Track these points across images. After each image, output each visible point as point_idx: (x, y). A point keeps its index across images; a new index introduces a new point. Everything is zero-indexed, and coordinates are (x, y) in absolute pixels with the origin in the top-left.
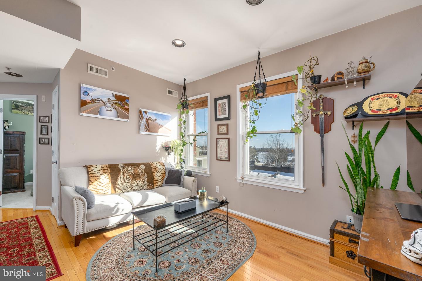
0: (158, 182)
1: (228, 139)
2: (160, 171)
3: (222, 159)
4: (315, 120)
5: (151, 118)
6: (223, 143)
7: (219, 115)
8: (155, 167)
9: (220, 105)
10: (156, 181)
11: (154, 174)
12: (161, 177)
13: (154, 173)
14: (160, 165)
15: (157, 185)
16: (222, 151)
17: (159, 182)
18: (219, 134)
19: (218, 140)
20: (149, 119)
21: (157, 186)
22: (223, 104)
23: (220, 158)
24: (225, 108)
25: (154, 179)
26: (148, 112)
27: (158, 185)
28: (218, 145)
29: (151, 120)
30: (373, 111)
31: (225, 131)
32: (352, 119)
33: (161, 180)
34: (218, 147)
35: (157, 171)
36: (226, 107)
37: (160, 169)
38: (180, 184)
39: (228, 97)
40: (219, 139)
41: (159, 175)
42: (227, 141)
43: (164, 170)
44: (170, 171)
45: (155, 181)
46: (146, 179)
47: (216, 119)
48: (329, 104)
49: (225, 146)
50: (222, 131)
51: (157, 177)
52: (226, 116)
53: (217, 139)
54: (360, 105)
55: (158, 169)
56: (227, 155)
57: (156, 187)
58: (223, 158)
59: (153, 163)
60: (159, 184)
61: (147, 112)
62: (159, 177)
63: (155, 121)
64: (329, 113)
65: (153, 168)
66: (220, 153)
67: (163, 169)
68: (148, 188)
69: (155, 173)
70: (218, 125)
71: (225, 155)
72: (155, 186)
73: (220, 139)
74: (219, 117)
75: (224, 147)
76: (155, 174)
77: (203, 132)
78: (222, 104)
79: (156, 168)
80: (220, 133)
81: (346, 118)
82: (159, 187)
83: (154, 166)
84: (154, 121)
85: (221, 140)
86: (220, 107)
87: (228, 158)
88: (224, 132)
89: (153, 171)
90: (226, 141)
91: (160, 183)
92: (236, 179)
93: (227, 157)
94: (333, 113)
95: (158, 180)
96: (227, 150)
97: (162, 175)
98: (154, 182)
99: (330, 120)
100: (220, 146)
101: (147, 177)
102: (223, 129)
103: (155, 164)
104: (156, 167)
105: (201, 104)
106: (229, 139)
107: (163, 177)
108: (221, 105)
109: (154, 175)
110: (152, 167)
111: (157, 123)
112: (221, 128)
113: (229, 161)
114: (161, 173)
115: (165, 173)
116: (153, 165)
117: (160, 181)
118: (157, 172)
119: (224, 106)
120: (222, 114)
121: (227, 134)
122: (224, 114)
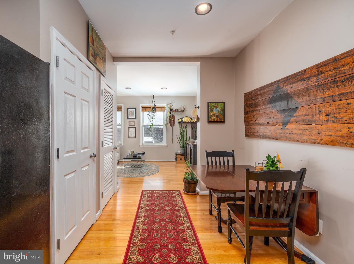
4: (170, 122)
16: (132, 133)
19: (129, 128)
23: (130, 137)
28: (129, 131)
30: (185, 121)
32: (180, 123)
39: (135, 109)
42: (135, 129)
47: (128, 118)
48: (174, 117)
49: (133, 131)
52: (134, 117)
54: (182, 119)
56: (135, 135)
58: (132, 137)
64: (174, 120)
66: (130, 134)
70: (129, 121)
71: (133, 135)
74: (129, 117)
78: (132, 111)
80: (130, 125)
81: (179, 122)
85: (131, 128)
86: (130, 112)
92: (140, 145)
94: (175, 120)
96: (134, 133)
99: (174, 122)
100: (130, 131)
102: (132, 123)
106: (135, 128)
113: (135, 138)
119: (133, 112)
120: (132, 116)
121: (134, 125)
122: (133, 116)
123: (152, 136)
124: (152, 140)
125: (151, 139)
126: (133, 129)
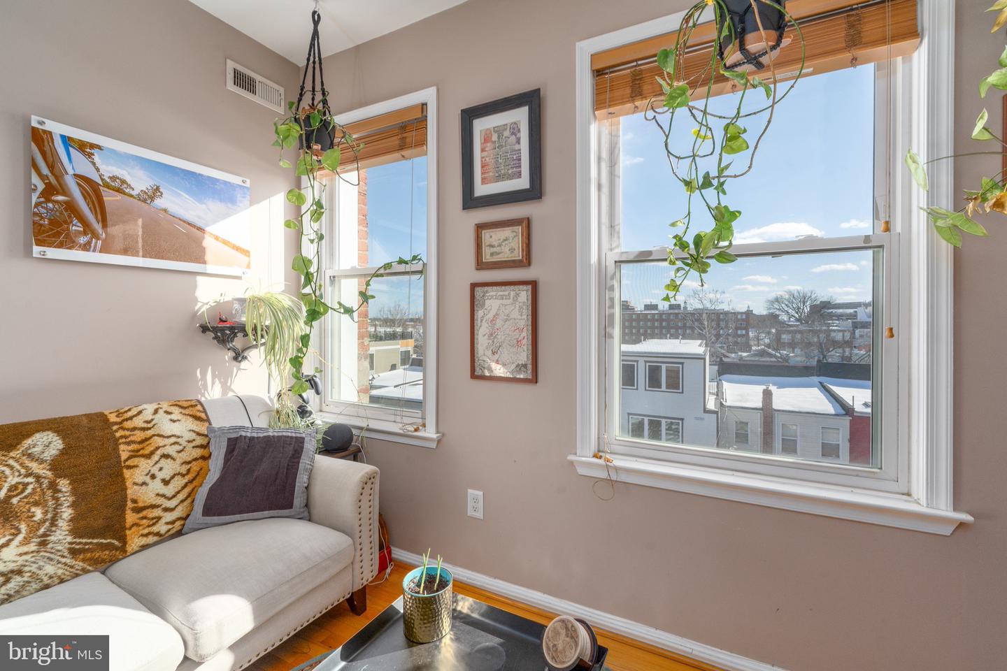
0: (157, 512)
1: (530, 287)
2: (171, 450)
3: (498, 375)
5: (123, 182)
6: (505, 302)
7: (483, 183)
8: (139, 436)
9: (486, 140)
10: (144, 513)
11: (127, 473)
12: (178, 483)
13: (129, 467)
14: (174, 417)
15: (149, 534)
16: (501, 337)
17: (166, 510)
18: (481, 265)
19: (479, 291)
20: (107, 186)
21: (151, 539)
22: (507, 133)
23: (489, 370)
24: (517, 147)
25: (130, 505)
26: (99, 147)
27: (155, 529)
28: (479, 314)
29: (119, 190)
31: (512, 250)
33: (181, 496)
34: (478, 323)
35: (152, 453)
36: (518, 142)
37: (173, 440)
38: (290, 506)
39: (532, 100)
40: (486, 289)
41: (166, 474)
42: (524, 295)
43: (199, 441)
44: (233, 444)
45: (138, 510)
46: (67, 513)
47: (471, 201)
49: (515, 314)
50: (497, 250)
51: (157, 486)
52: (523, 183)
53: (474, 286)
55: (160, 441)
56: (523, 356)
57: (144, 547)
58: (506, 370)
59: (134, 412)
60: (163, 521)
61: (93, 146)
62: (166, 482)
63: (152, 199)
65: (128, 443)
66: (488, 349)
67: (193, 436)
68: (81, 564)
69: (137, 471)
70: (480, 227)
71: (513, 357)
72: (134, 542)
73: (489, 289)
74: (481, 190)
75: (506, 320)
76: (133, 476)
77: (401, 262)
78: (499, 130)
79: (147, 439)
80: (487, 257)
82: (163, 538)
83: (134, 429)
84: (145, 201)
85: (492, 291)
86: (489, 145)
87: (530, 367)
88: (506, 255)
89: (124, 456)
90: (517, 295)
91: (169, 517)
92: (572, 463)
93: (525, 366)
95: (160, 501)
96: (526, 335)
97: (184, 469)
98: (130, 517)
100: (490, 316)
101: (74, 505)
102: (507, 243)
103: (148, 415)
104: (149, 433)
105: (395, 141)
106: (534, 285)
107: (191, 482)
108: (495, 137)
109: (129, 484)
110: (118, 435)
111: (165, 210)
112: (490, 237)
113: (534, 379)
114: (179, 461)
115: (205, 458)
116: (128, 424)
117: (171, 504)
118: (156, 457)
119: (513, 139)
120: (500, 178)
121: (522, 263)
122: (511, 177)
123: (701, 337)
124: (701, 350)
125: (700, 345)
126: (512, 294)
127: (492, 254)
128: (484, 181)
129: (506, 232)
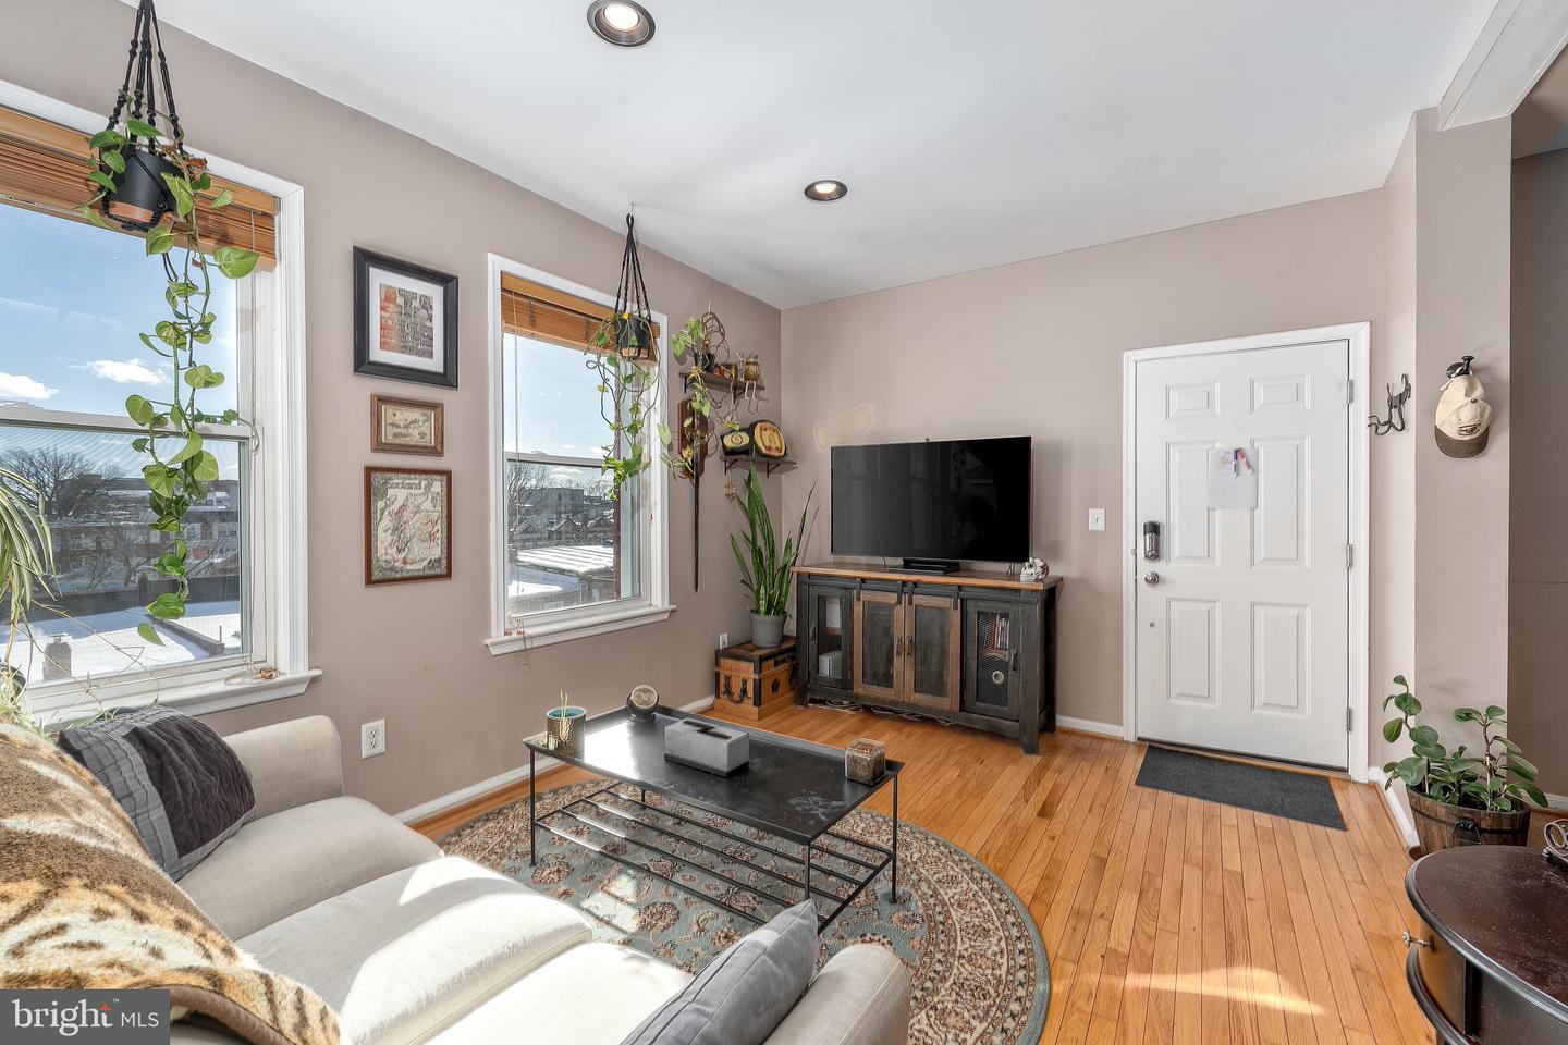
1: (443, 478)
3: (405, 574)
6: (414, 491)
7: (382, 348)
9: (388, 298)
16: (409, 531)
18: (379, 446)
19: (377, 478)
22: (416, 303)
23: (393, 569)
24: (428, 324)
28: (379, 504)
30: (766, 449)
31: (423, 435)
34: (376, 515)
36: (430, 319)
39: (447, 282)
40: (388, 475)
42: (438, 486)
47: (365, 364)
49: (427, 505)
50: (403, 431)
52: (434, 365)
53: (370, 471)
56: (437, 552)
58: (415, 568)
64: (706, 437)
66: (390, 545)
70: (381, 400)
71: (426, 553)
73: (393, 475)
74: (377, 352)
75: (416, 513)
78: (409, 297)
81: (728, 451)
85: (397, 479)
86: (391, 308)
87: (444, 561)
88: (414, 437)
90: (430, 485)
93: (439, 560)
100: (395, 507)
102: (417, 427)
106: (447, 474)
108: (400, 301)
112: (395, 416)
113: (448, 575)
119: (422, 312)
120: (405, 349)
121: (436, 451)
122: (420, 353)
126: (424, 483)
127: (395, 435)
128: (383, 346)
129: (416, 414)
